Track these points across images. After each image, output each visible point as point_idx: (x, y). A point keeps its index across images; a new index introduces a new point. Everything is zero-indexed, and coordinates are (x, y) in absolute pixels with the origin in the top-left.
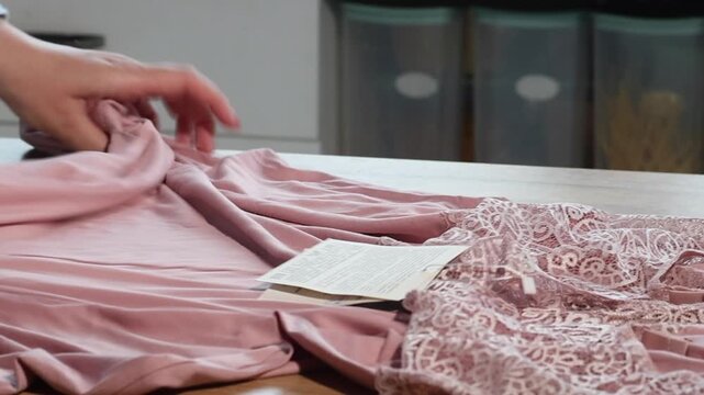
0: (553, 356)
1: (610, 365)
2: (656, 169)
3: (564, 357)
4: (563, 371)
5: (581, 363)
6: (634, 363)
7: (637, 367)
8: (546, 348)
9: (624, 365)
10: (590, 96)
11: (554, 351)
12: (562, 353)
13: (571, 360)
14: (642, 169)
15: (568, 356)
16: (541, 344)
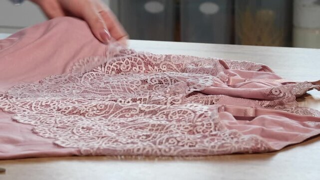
0: (180, 128)
1: (204, 128)
2: (263, 45)
3: (184, 127)
4: (184, 133)
5: (192, 128)
6: (216, 127)
7: (217, 129)
8: (177, 125)
9: (211, 128)
10: (233, 12)
11: (181, 125)
12: (184, 126)
13: (188, 128)
14: (256, 45)
15: (186, 127)
16: (175, 123)
